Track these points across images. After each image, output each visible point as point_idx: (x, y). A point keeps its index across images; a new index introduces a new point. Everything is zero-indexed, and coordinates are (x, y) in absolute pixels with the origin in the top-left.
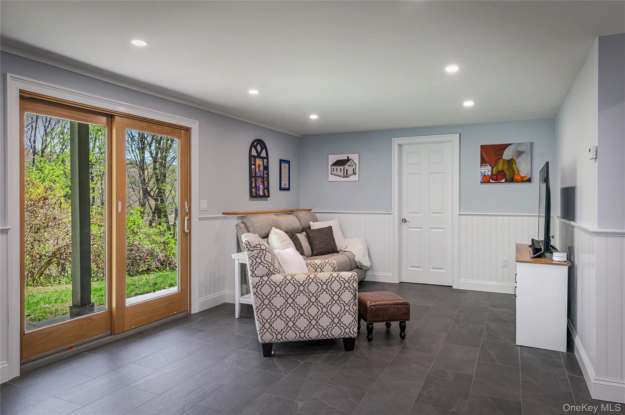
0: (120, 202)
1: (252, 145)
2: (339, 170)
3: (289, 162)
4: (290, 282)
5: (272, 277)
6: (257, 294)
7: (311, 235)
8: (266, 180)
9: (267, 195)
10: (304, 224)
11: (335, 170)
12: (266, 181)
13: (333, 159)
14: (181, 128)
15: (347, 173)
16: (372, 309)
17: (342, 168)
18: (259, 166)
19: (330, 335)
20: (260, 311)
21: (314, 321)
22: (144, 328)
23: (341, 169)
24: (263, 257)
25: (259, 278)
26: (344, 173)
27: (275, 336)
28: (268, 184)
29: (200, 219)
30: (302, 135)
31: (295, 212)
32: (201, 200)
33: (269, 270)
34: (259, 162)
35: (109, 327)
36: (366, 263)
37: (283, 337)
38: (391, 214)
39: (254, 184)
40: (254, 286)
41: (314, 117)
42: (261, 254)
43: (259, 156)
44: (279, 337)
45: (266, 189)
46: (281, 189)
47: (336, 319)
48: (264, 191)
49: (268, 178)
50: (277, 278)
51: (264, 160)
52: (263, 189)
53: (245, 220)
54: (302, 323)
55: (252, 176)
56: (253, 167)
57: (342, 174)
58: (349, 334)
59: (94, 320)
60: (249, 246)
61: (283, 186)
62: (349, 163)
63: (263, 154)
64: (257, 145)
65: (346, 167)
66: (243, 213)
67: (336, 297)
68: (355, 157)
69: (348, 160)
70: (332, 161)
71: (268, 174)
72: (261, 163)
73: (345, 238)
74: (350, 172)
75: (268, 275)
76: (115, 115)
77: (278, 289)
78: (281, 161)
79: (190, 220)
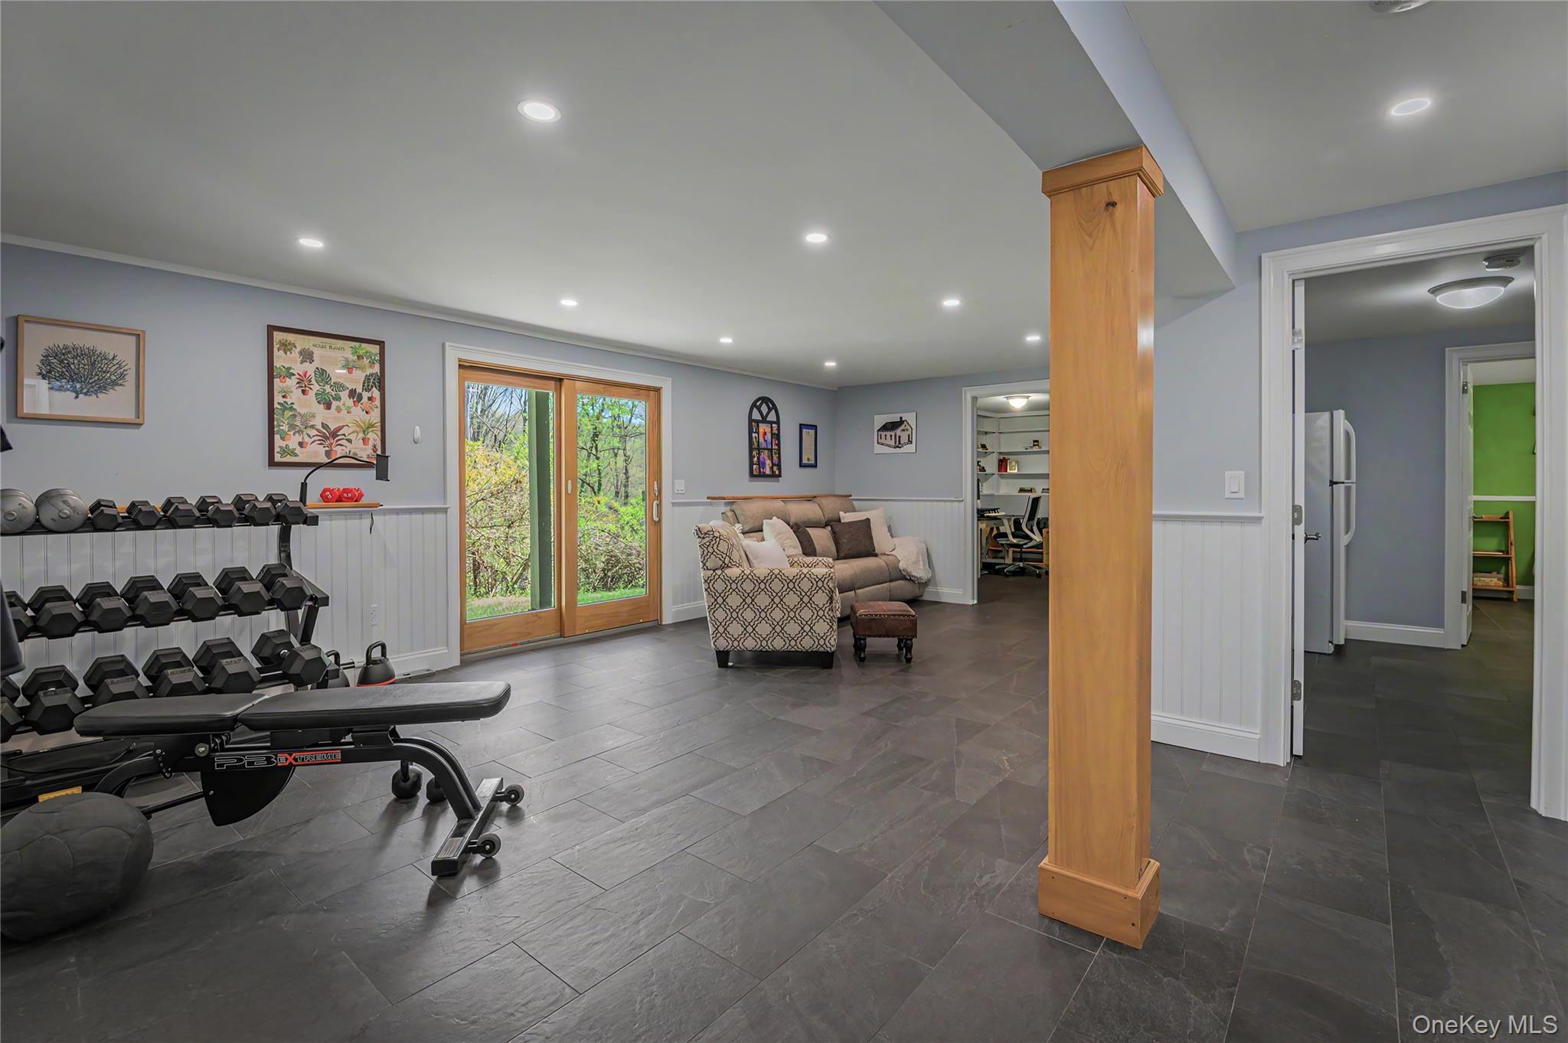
0: (570, 481)
1: (754, 405)
2: (888, 437)
3: (816, 426)
4: (748, 577)
5: (727, 571)
6: (709, 590)
7: (837, 530)
8: (775, 451)
9: (777, 473)
10: (829, 515)
11: (883, 437)
12: (775, 454)
13: (880, 420)
14: (648, 389)
15: (899, 441)
16: (863, 619)
17: (893, 433)
18: (765, 434)
19: (799, 646)
20: (713, 611)
21: (778, 628)
22: (600, 634)
23: (891, 436)
24: (715, 546)
25: (712, 572)
26: (895, 442)
27: (731, 642)
28: (779, 458)
29: (674, 504)
30: (839, 388)
31: (819, 498)
32: (676, 481)
33: (724, 562)
34: (763, 427)
35: (559, 628)
36: (920, 572)
37: (741, 645)
38: (962, 501)
39: (755, 459)
40: (706, 581)
41: (830, 364)
42: (714, 542)
43: (764, 420)
44: (736, 644)
45: (775, 465)
46: (801, 465)
47: (808, 628)
48: (772, 468)
49: (779, 450)
50: (734, 572)
51: (773, 425)
52: (771, 465)
53: (734, 507)
54: (764, 629)
55: (753, 448)
56: (754, 435)
57: (892, 443)
58: (824, 646)
59: (541, 618)
60: (699, 533)
61: (805, 461)
62: (902, 427)
63: (772, 417)
64: (761, 405)
65: (898, 432)
66: (734, 498)
67: (806, 599)
68: (910, 418)
69: (901, 422)
70: (878, 425)
71: (779, 445)
72: (768, 430)
73: (892, 536)
74: (904, 439)
75: (722, 568)
76: (563, 379)
77: (734, 586)
78: (802, 426)
79: (659, 506)
